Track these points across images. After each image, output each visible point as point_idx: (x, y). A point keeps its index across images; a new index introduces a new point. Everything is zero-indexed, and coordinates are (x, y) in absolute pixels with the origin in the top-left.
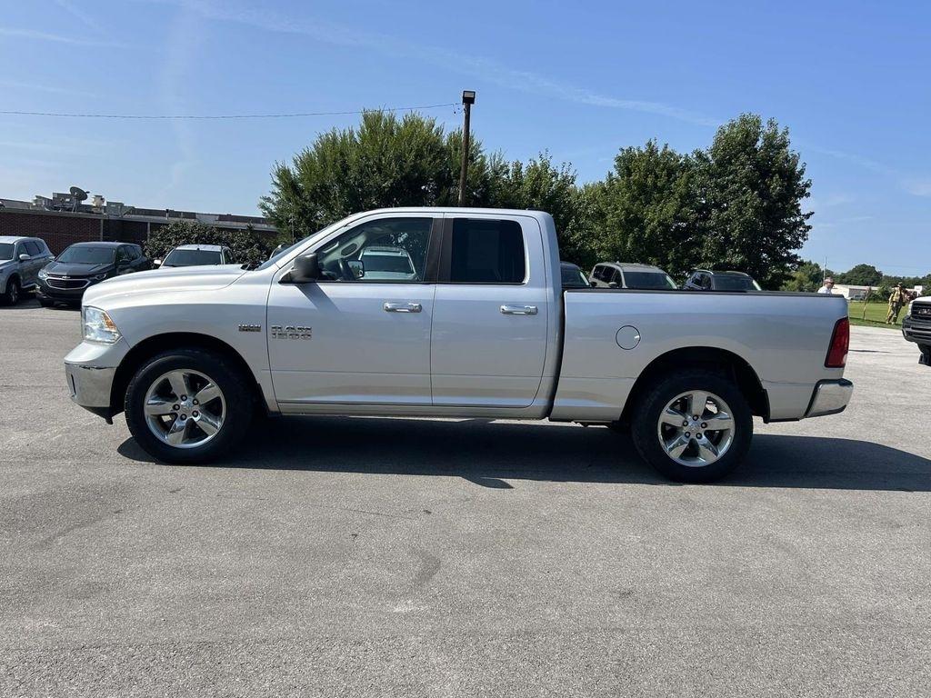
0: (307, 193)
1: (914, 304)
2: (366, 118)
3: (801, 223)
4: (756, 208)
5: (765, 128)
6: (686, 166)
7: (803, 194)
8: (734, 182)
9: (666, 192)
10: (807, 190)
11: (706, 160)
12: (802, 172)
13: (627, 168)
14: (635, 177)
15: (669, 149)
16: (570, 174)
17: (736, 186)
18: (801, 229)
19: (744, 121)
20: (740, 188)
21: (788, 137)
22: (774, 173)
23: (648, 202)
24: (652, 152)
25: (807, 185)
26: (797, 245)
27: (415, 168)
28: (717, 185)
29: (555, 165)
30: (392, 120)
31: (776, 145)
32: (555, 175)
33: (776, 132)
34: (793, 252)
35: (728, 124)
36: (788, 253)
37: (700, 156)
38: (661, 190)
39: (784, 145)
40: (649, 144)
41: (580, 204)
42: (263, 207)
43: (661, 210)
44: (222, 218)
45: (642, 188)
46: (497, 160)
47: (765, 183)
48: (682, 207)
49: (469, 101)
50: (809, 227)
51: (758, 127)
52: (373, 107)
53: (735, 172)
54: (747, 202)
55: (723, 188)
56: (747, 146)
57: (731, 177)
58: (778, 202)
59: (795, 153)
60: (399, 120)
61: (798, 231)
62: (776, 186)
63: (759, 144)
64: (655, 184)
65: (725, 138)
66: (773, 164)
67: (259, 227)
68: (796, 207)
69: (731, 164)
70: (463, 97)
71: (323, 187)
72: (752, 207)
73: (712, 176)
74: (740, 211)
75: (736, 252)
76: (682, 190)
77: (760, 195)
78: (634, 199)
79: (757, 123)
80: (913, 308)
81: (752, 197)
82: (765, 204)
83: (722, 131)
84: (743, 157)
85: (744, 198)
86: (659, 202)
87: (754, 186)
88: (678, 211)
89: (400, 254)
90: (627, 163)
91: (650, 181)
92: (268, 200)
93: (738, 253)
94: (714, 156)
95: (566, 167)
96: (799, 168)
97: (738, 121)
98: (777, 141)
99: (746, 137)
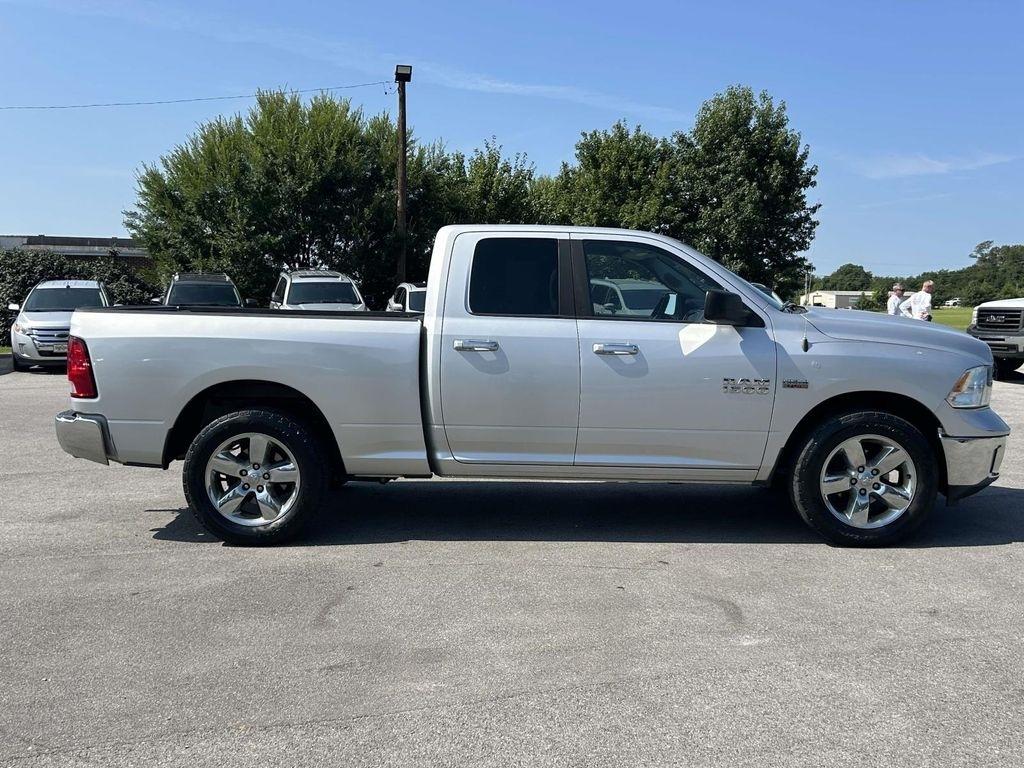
0: (190, 204)
1: (980, 311)
2: (261, 102)
3: (807, 218)
4: (755, 203)
5: (759, 104)
6: (665, 154)
7: (807, 183)
8: (725, 172)
9: (644, 187)
10: (813, 179)
11: (690, 145)
12: (804, 156)
13: (593, 158)
14: (605, 169)
15: (642, 133)
16: (526, 168)
17: (729, 177)
18: (807, 225)
19: (732, 95)
20: (734, 179)
21: (785, 114)
22: (773, 159)
23: (622, 201)
24: (622, 137)
25: (813, 173)
26: (803, 246)
27: (338, 165)
28: (706, 175)
29: (507, 157)
30: (296, 105)
31: (772, 124)
32: (507, 169)
33: (770, 108)
34: (799, 254)
35: (712, 99)
36: (793, 256)
37: (682, 140)
38: (637, 186)
39: (781, 124)
40: (618, 127)
41: (542, 206)
42: (130, 225)
43: (640, 210)
44: (32, 240)
45: (614, 183)
46: (437, 152)
47: (764, 172)
48: (664, 205)
49: (403, 77)
50: (815, 224)
51: (750, 102)
52: (271, 88)
53: (728, 158)
54: (744, 195)
55: (713, 180)
56: (739, 127)
57: (722, 166)
58: (779, 194)
59: (795, 133)
60: (306, 104)
61: (803, 229)
62: (776, 175)
63: (753, 123)
64: (630, 178)
65: (711, 117)
66: (771, 148)
67: (124, 251)
68: (800, 199)
69: (722, 150)
70: (397, 74)
71: (215, 195)
72: (751, 202)
73: (699, 165)
74: (736, 207)
75: (733, 259)
76: (662, 183)
77: (759, 187)
78: (605, 197)
79: (748, 97)
80: (979, 315)
81: (750, 190)
82: (765, 197)
83: (706, 109)
84: (736, 141)
85: (739, 191)
86: (636, 199)
87: (751, 176)
88: (660, 211)
89: (339, 280)
90: (592, 152)
91: (623, 174)
92: (134, 215)
93: (737, 258)
94: (700, 140)
95: (521, 158)
96: (800, 152)
97: (725, 96)
98: (773, 120)
99: (737, 115)
